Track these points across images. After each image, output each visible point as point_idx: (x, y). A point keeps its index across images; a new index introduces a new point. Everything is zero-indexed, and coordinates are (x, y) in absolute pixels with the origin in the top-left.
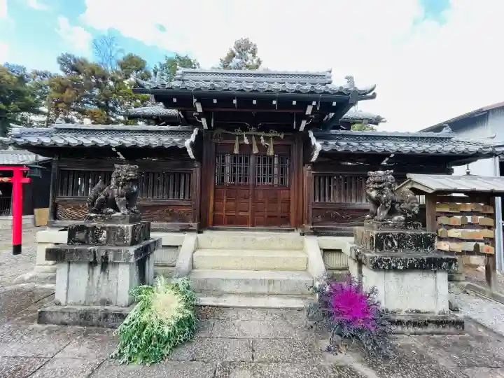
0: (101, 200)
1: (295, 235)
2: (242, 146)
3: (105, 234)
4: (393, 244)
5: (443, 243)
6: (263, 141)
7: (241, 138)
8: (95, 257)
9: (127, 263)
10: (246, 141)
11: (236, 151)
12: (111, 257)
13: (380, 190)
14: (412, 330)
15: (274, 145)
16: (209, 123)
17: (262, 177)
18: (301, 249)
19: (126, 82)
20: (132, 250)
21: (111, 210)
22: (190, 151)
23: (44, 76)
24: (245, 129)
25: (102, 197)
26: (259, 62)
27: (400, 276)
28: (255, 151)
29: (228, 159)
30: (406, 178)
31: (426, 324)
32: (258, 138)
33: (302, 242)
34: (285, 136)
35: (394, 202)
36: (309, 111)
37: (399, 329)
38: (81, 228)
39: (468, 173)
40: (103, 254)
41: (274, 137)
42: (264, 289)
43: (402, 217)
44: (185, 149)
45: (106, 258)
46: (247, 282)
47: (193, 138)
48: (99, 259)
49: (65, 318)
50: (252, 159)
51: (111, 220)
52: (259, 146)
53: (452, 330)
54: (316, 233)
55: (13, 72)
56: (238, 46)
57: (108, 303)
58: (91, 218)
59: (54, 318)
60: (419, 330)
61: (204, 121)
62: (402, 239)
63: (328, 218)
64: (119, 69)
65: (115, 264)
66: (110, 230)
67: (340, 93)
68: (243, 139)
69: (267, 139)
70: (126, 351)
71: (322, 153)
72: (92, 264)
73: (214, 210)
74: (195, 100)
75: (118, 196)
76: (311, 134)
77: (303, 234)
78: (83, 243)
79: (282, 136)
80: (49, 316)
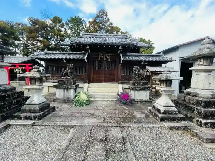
0: (65, 74)
1: (117, 84)
2: (101, 58)
3: (67, 82)
4: (137, 84)
5: (154, 85)
6: (107, 56)
7: (101, 55)
8: (65, 87)
9: (73, 88)
10: (102, 57)
11: (99, 60)
12: (69, 87)
13: (136, 71)
14: (140, 103)
15: (111, 58)
16: (91, 51)
17: (107, 67)
18: (118, 88)
19: (55, 28)
20: (74, 86)
21: (67, 76)
22: (86, 60)
23: (20, 25)
24: (102, 53)
25: (65, 73)
26: (108, 19)
27: (138, 92)
28: (105, 59)
29: (96, 62)
30: (146, 68)
31: (143, 102)
32: (106, 55)
33: (118, 86)
34: (114, 55)
35: (139, 74)
36: (120, 48)
37: (137, 103)
38: (61, 81)
39: (166, 66)
40: (67, 86)
41: (111, 55)
42: (107, 97)
43: (141, 78)
44: (85, 59)
45: (68, 87)
46: (102, 95)
47: (86, 56)
48: (66, 87)
49: (60, 101)
50: (104, 62)
51: (67, 79)
52: (106, 57)
53: (149, 103)
54: (122, 83)
55: (9, 24)
56: (100, 12)
57: (69, 98)
58: (63, 78)
59: (57, 101)
60: (141, 103)
61: (89, 51)
62: (140, 83)
63: (126, 79)
64: (51, 23)
65: (70, 89)
66: (68, 81)
67: (128, 44)
68: (101, 56)
69: (108, 56)
70: (76, 104)
71: (123, 61)
72: (64, 89)
73: (93, 77)
74: (87, 46)
75: (69, 73)
76: (121, 55)
77: (118, 84)
78: (61, 84)
79: (113, 55)
80: (56, 100)
